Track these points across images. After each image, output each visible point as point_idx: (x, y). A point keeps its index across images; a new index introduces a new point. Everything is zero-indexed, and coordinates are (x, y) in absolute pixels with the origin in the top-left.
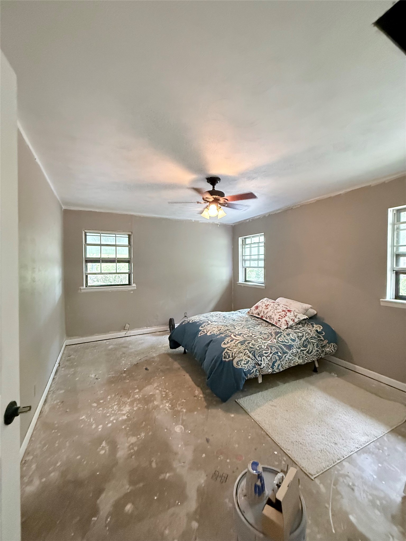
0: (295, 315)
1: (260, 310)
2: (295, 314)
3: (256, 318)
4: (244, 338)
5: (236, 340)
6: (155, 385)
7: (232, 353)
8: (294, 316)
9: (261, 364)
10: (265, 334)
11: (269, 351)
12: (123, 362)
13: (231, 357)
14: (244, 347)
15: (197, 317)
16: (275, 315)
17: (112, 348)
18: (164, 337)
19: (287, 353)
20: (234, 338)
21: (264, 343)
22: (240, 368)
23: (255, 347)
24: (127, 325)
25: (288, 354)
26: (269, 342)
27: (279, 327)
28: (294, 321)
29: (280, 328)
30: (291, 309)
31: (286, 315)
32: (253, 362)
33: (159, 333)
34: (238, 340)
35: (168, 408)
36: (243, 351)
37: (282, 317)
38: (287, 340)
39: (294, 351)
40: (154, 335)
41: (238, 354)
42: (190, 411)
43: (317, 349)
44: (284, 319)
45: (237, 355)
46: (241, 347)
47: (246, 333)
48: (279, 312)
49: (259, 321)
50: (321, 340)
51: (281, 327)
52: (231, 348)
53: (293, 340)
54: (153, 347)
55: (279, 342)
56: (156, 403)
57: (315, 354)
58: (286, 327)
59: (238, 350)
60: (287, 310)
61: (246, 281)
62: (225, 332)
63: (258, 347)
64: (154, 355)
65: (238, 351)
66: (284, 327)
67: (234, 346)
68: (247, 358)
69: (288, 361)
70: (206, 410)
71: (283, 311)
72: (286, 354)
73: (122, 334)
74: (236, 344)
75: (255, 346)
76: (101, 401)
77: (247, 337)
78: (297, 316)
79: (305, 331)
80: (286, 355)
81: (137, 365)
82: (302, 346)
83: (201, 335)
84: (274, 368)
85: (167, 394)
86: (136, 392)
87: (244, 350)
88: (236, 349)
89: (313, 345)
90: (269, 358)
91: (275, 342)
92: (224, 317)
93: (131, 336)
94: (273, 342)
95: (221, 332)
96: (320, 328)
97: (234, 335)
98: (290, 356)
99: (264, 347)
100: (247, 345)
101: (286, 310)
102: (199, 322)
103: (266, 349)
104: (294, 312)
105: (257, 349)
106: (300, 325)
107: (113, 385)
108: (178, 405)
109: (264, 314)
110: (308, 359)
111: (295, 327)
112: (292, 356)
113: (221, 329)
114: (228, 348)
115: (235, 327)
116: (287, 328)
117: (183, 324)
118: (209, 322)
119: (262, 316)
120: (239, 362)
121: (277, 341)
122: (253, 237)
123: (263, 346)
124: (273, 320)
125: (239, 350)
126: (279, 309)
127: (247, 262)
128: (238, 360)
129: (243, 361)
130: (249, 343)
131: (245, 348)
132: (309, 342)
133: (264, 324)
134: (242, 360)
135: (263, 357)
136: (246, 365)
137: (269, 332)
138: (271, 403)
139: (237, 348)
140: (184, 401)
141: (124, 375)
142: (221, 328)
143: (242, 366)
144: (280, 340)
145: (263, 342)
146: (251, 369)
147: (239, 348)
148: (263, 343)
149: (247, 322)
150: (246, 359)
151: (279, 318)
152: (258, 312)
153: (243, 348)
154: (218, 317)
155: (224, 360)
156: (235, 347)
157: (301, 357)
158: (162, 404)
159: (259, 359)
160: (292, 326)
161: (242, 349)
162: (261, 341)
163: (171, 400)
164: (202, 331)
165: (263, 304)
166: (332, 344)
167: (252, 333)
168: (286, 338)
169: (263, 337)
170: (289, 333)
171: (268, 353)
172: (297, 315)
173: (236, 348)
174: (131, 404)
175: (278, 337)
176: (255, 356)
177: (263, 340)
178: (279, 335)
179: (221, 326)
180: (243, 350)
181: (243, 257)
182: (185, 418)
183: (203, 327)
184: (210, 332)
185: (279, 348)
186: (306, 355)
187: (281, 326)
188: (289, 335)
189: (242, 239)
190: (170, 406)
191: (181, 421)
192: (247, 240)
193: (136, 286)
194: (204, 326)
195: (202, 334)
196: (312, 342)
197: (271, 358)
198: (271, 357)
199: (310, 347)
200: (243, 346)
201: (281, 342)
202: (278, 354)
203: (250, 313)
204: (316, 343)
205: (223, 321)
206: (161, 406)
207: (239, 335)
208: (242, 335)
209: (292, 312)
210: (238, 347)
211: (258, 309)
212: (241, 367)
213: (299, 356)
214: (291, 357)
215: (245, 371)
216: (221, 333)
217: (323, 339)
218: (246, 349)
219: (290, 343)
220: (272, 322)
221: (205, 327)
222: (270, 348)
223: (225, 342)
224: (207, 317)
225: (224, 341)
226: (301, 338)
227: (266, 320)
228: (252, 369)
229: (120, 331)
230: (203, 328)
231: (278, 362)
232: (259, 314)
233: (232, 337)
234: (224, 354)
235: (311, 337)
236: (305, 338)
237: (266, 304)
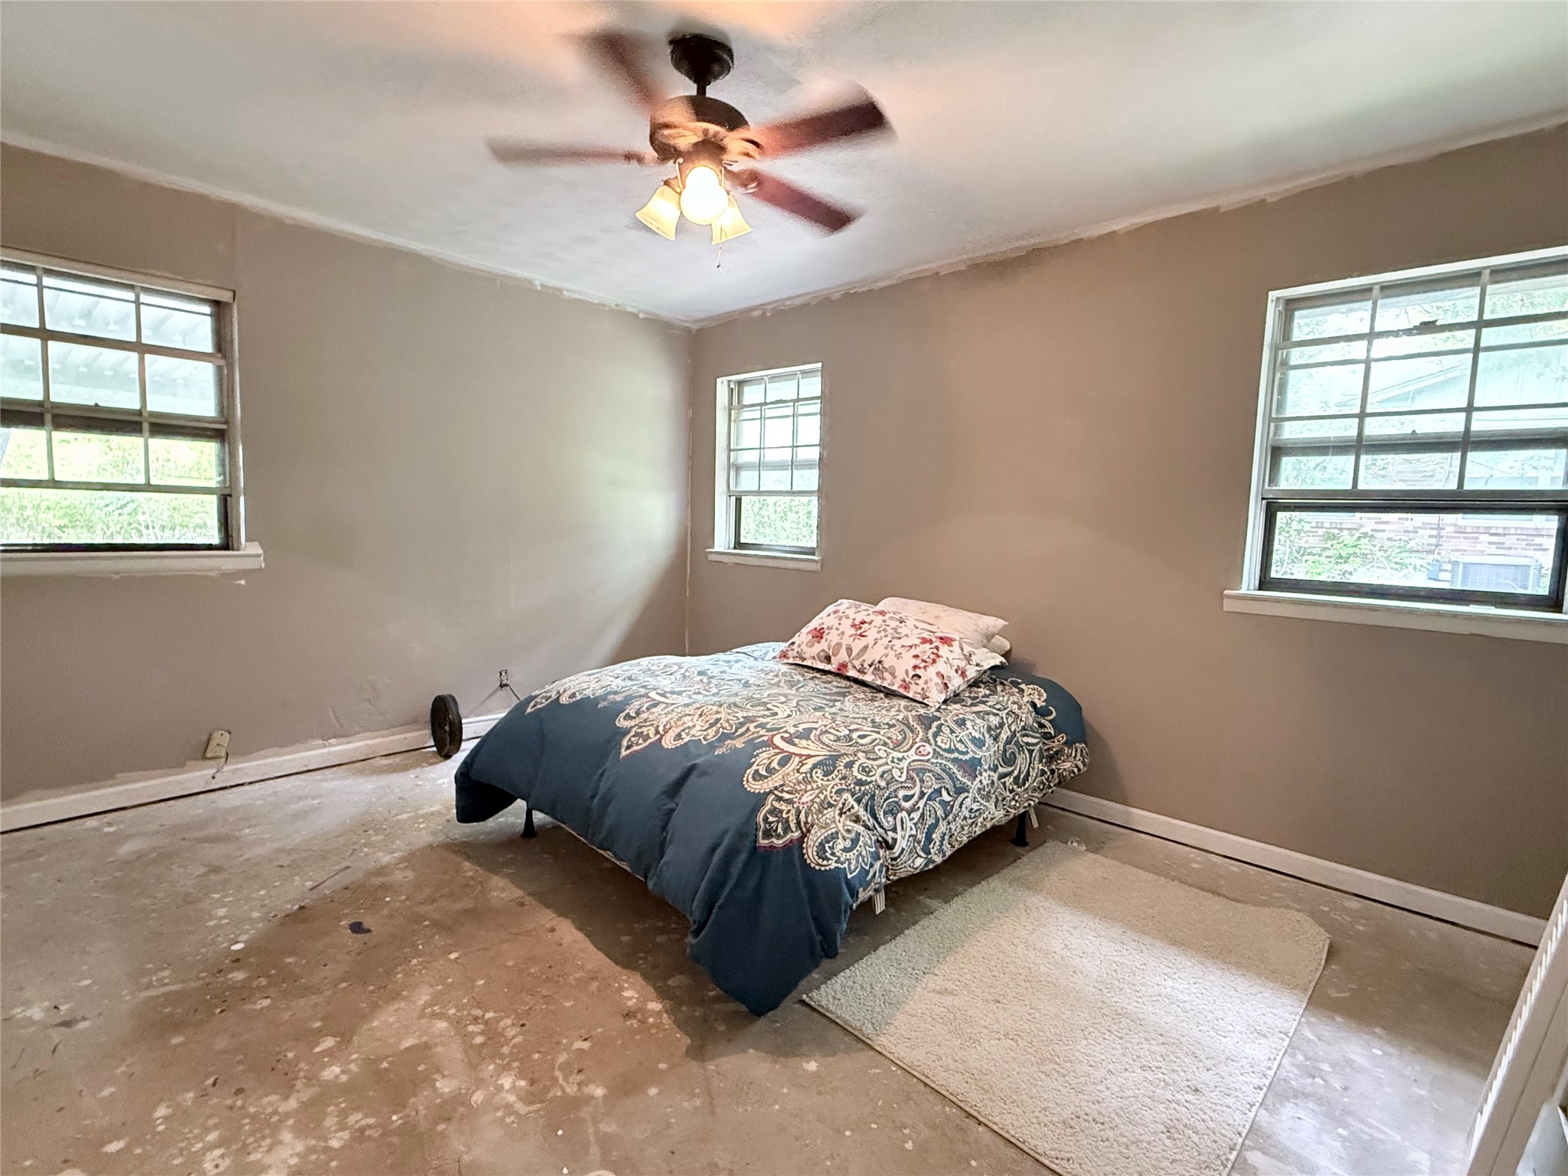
0: (965, 653)
1: (833, 644)
2: (967, 649)
3: (818, 675)
4: (828, 746)
5: (800, 756)
6: (423, 996)
7: (799, 813)
8: (962, 657)
9: (895, 840)
10: (891, 726)
11: (917, 790)
12: (222, 912)
13: (793, 826)
14: (837, 781)
15: (588, 679)
16: (899, 656)
17: (140, 855)
18: (411, 774)
19: (965, 790)
20: (791, 751)
21: (898, 759)
22: (832, 867)
23: (873, 778)
24: (221, 739)
25: (968, 792)
26: (912, 755)
27: (919, 698)
28: (963, 674)
29: (925, 701)
30: (948, 635)
31: (938, 656)
32: (871, 839)
33: (385, 761)
34: (809, 756)
35: (512, 1098)
36: (835, 801)
37: (924, 664)
38: (961, 741)
39: (985, 778)
40: (361, 773)
41: (820, 811)
42: (625, 1088)
43: (1041, 767)
44: (932, 670)
45: (815, 816)
46: (824, 783)
47: (825, 726)
48: (911, 647)
49: (835, 684)
50: (1047, 736)
51: (928, 698)
52: (788, 792)
53: (979, 743)
54: (368, 825)
55: (941, 752)
56: (444, 1086)
57: (1035, 784)
58: (943, 697)
59: (818, 796)
60: (936, 637)
61: (739, 545)
62: (740, 731)
63: (882, 776)
64: (386, 859)
65: (817, 800)
66: (936, 697)
67: (799, 783)
68: (851, 824)
69: (970, 818)
70: (694, 1065)
71: (925, 641)
72: (963, 796)
73: (196, 777)
74: (806, 773)
75: (871, 774)
76: (114, 1147)
77: (835, 741)
78: (973, 657)
79: (1005, 709)
80: (964, 799)
81: (302, 915)
82: (1000, 759)
83: (635, 748)
84: (932, 851)
85: (493, 1035)
86: (324, 1053)
87: (839, 792)
88: (811, 795)
89: (1031, 752)
90: (916, 815)
91: (929, 753)
92: (700, 673)
93: (243, 785)
94: (923, 753)
95: (721, 730)
96: (1040, 695)
97: (782, 737)
98: (975, 800)
99: (900, 777)
100: (843, 772)
101: (934, 639)
102: (604, 698)
103: (905, 782)
104: (960, 643)
105: (879, 786)
106: (981, 690)
107: (177, 1040)
108: (558, 1073)
109: (849, 656)
110: (1018, 805)
111: (967, 694)
112: (979, 799)
113: (718, 720)
114: (776, 792)
115: (771, 710)
116: (945, 702)
117: (529, 710)
118: (653, 694)
119: (844, 666)
120: (827, 845)
121: (934, 750)
122: (773, 378)
123: (896, 773)
124: (893, 675)
125: (820, 795)
126: (906, 636)
127: (744, 474)
128: (823, 837)
129: (840, 840)
130: (849, 765)
131: (840, 787)
132: (1017, 744)
133: (859, 693)
134: (834, 836)
135: (899, 815)
136: (851, 854)
137: (898, 717)
138: (932, 982)
139: (812, 789)
140: (586, 1045)
141: (239, 976)
142: (718, 716)
143: (839, 858)
144: (943, 746)
145: (893, 758)
146: (867, 868)
147: (818, 788)
148: (895, 760)
149: (798, 689)
150: (848, 831)
151: (915, 667)
152: (823, 650)
153: (833, 787)
154: (678, 675)
155: (763, 842)
156: (803, 787)
157: (1000, 799)
158: (480, 1083)
159: (888, 822)
160: (958, 692)
161: (831, 792)
162: (885, 755)
163: (522, 1054)
164: (632, 733)
165: (840, 618)
166: (1077, 745)
167: (846, 727)
168: (957, 737)
169: (889, 738)
170: (961, 716)
171: (913, 796)
172: (970, 655)
173: (809, 787)
174: (309, 1120)
175: (935, 735)
176: (874, 816)
177: (892, 749)
178: (934, 729)
179: (715, 708)
180: (833, 794)
181: (732, 453)
182: (608, 1127)
183: (635, 718)
184: (672, 734)
185: (944, 775)
186: (1011, 791)
187: (927, 694)
188: (965, 725)
189: (729, 386)
190: (523, 1083)
191: (594, 1150)
192: (747, 389)
193: (261, 551)
194: (638, 713)
195: (637, 744)
196: (1028, 744)
197: (923, 814)
198: (921, 810)
199: (1022, 760)
200: (833, 779)
201: (945, 750)
202: (941, 796)
203: (788, 658)
204: (1037, 748)
205: (705, 690)
206: (478, 1097)
207: (805, 735)
208: (813, 734)
209: (956, 644)
210: (815, 787)
211: (823, 640)
212: (836, 862)
213: (997, 797)
214: (978, 802)
215: (849, 876)
216: (725, 737)
217: (1052, 732)
218: (844, 789)
219: (971, 755)
220: (885, 684)
221: (644, 716)
222: (918, 776)
223: (757, 771)
224: (630, 678)
225: (754, 767)
226: (998, 731)
227: (861, 677)
228: (872, 866)
229: (178, 764)
230: (637, 721)
231: (942, 827)
232: (828, 659)
233: (778, 748)
234: (766, 819)
235: (1024, 728)
236: (1009, 733)
237: (854, 619)
